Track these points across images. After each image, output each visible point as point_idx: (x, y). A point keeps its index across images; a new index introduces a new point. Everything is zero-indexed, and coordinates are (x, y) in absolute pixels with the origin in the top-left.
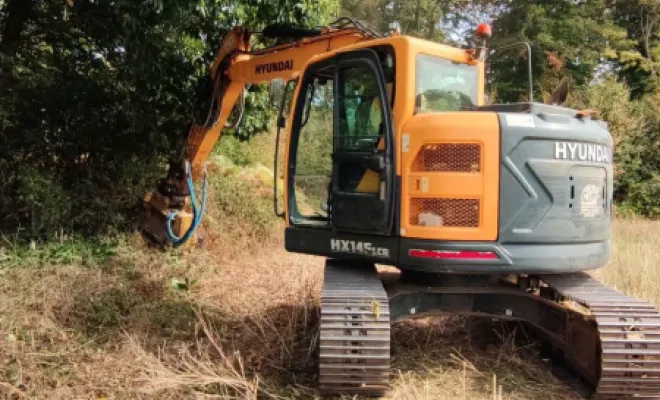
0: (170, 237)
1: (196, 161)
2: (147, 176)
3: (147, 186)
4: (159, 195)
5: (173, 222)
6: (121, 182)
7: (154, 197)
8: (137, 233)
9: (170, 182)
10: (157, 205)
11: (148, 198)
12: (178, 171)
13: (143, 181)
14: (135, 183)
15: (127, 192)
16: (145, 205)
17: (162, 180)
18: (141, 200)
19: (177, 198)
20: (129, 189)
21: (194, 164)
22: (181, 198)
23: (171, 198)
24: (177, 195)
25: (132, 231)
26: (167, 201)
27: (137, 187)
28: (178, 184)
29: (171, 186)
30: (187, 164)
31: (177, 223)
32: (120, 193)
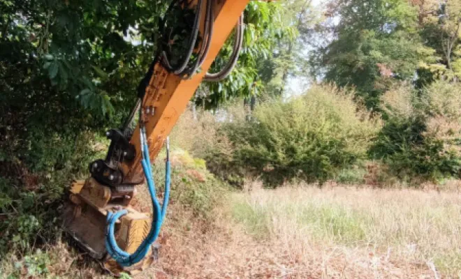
0: (114, 251)
1: (156, 132)
2: (76, 157)
3: (75, 171)
4: (94, 185)
5: (117, 226)
6: (39, 166)
7: (86, 187)
8: (61, 245)
9: (111, 165)
10: (91, 200)
11: (76, 189)
12: (125, 148)
13: (69, 165)
14: (58, 167)
15: (46, 181)
16: (73, 199)
17: (100, 161)
18: (67, 192)
19: (122, 190)
20: (49, 176)
21: (152, 137)
22: (128, 189)
23: (113, 189)
24: (122, 184)
25: (54, 242)
26: (107, 193)
27: (61, 172)
28: (125, 168)
29: (112, 171)
30: (143, 137)
31: (123, 228)
32: (36, 181)
